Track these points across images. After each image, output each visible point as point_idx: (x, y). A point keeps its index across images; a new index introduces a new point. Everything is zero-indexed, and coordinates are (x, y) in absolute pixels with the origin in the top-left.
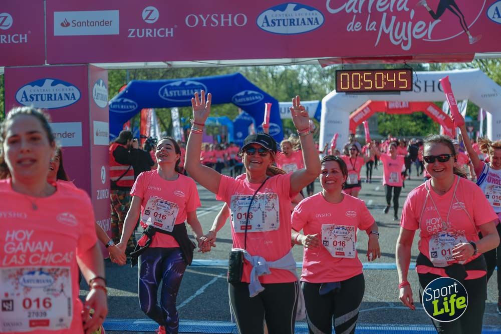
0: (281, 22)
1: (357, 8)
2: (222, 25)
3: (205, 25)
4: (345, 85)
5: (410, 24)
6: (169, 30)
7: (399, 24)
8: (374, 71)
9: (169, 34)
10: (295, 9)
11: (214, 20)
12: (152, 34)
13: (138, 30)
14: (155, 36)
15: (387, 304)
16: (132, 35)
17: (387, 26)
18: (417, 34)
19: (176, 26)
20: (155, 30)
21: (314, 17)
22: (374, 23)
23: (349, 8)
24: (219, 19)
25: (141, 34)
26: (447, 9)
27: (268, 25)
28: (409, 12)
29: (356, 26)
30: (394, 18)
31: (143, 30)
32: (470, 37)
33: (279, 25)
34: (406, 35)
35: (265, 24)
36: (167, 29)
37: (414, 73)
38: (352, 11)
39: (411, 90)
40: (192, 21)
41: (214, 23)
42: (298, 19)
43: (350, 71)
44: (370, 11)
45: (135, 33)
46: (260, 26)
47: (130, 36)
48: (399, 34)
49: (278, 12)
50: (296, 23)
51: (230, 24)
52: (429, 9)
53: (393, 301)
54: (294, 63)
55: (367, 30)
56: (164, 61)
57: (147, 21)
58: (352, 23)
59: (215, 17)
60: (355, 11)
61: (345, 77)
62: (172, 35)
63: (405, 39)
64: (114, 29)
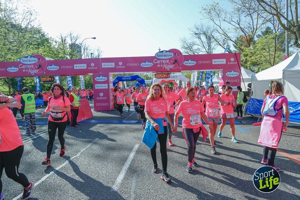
0: (145, 65)
1: (159, 62)
4: (157, 77)
5: (169, 65)
7: (167, 65)
10: (148, 62)
12: (121, 67)
16: (117, 67)
17: (165, 66)
18: (170, 67)
21: (151, 64)
28: (169, 63)
31: (119, 66)
32: (180, 68)
35: (142, 65)
39: (169, 78)
40: (128, 65)
44: (162, 63)
48: (167, 67)
49: (144, 63)
50: (148, 65)
55: (161, 66)
56: (123, 72)
58: (158, 65)
59: (133, 64)
61: (157, 75)
62: (125, 67)
64: (114, 66)
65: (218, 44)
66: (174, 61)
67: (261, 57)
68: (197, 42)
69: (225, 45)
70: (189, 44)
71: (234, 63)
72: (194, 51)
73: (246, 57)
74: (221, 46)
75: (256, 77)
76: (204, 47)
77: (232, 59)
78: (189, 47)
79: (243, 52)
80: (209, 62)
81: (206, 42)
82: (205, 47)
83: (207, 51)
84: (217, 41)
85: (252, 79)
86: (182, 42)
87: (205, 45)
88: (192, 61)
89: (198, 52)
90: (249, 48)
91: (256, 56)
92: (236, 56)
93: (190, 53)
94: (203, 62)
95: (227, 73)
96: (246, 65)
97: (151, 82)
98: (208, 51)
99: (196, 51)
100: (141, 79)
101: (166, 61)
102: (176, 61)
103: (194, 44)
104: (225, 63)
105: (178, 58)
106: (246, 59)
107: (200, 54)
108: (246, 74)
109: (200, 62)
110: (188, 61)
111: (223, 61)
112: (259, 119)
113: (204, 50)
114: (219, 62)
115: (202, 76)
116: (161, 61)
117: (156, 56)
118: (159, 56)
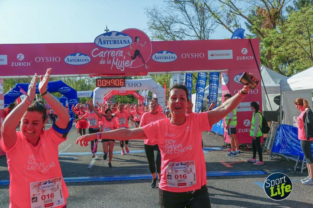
0: (74, 60)
1: (103, 55)
2: (50, 61)
3: (43, 61)
4: (100, 85)
5: (124, 61)
6: (29, 63)
7: (119, 61)
8: (111, 79)
9: (29, 65)
10: (80, 55)
11: (47, 59)
12: (22, 64)
13: (15, 63)
14: (23, 65)
15: (117, 168)
16: (13, 65)
17: (115, 62)
18: (126, 65)
19: (31, 62)
20: (23, 63)
21: (87, 58)
22: (110, 61)
23: (100, 55)
24: (49, 59)
25: (16, 65)
26: (137, 56)
27: (69, 61)
28: (124, 57)
29: (103, 62)
30: (118, 59)
31: (18, 63)
32: (146, 66)
33: (73, 61)
34: (123, 66)
35: (68, 61)
36: (28, 63)
37: (126, 80)
38: (101, 56)
39: (125, 86)
40: (38, 60)
41: (47, 61)
42: (81, 59)
43: (102, 79)
44: (108, 57)
45: (14, 64)
46: (66, 61)
47: (12, 65)
48: (120, 65)
49: (73, 56)
50: (80, 61)
51: (54, 61)
52: (131, 56)
53: (119, 166)
54: (79, 76)
55: (107, 63)
56: (27, 75)
57: (19, 59)
58: (102, 61)
59: (47, 58)
60: (103, 56)
61: (100, 81)
62: (30, 65)
63: (122, 67)
64: (5, 63)
65: (218, 21)
66: (134, 53)
67: (295, 47)
68: (179, 18)
69: (230, 24)
70: (163, 20)
71: (247, 58)
72: (173, 34)
73: (269, 48)
74: (224, 25)
75: (288, 85)
76: (192, 26)
77: (245, 51)
78: (165, 27)
79: (264, 37)
80: (202, 55)
81: (196, 18)
82: (195, 26)
83: (199, 35)
84: (216, 17)
85: (280, 87)
86: (150, 16)
87: (193, 23)
88: (169, 54)
89: (181, 35)
90: (274, 30)
91: (286, 45)
92: (251, 44)
93: (166, 38)
94: (190, 56)
95: (235, 77)
96: (270, 61)
97: (90, 95)
98: (201, 35)
99: (177, 35)
100: (69, 90)
101: (117, 53)
102: (137, 54)
103: (173, 21)
104: (231, 57)
105: (142, 46)
106: (270, 51)
107: (184, 39)
108: (271, 79)
109: (184, 56)
110: (162, 53)
111: (228, 54)
112: (297, 164)
113: (193, 33)
114: (221, 55)
115: (189, 82)
116: (108, 52)
117: (97, 43)
118: (103, 43)
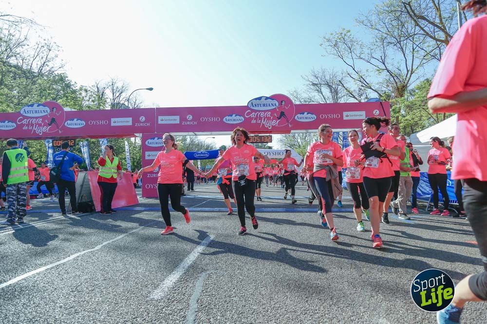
1: (254, 116)
2: (212, 121)
3: (207, 121)
5: (271, 121)
6: (195, 122)
10: (235, 116)
14: (191, 124)
16: (184, 124)
17: (264, 121)
21: (241, 119)
22: (260, 120)
25: (186, 123)
26: (282, 117)
27: (227, 121)
28: (271, 117)
30: (266, 119)
32: (290, 125)
33: (230, 121)
40: (203, 119)
41: (210, 120)
42: (236, 119)
44: (258, 117)
46: (224, 121)
48: (268, 124)
49: (230, 117)
51: (215, 121)
52: (277, 116)
55: (258, 123)
57: (188, 119)
58: (253, 121)
59: (210, 118)
62: (196, 124)
63: (270, 126)
64: (178, 122)
66: (280, 114)
69: (362, 97)
74: (356, 98)
77: (376, 112)
80: (338, 116)
88: (310, 115)
92: (382, 106)
94: (328, 116)
101: (266, 114)
102: (282, 114)
105: (287, 109)
109: (322, 116)
110: (303, 114)
111: (361, 115)
116: (258, 114)
117: (249, 106)
118: (254, 105)
